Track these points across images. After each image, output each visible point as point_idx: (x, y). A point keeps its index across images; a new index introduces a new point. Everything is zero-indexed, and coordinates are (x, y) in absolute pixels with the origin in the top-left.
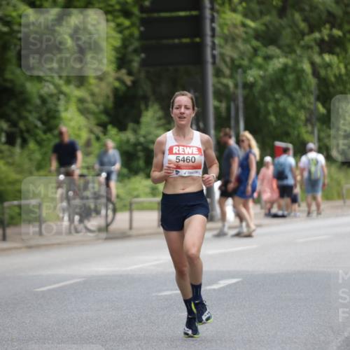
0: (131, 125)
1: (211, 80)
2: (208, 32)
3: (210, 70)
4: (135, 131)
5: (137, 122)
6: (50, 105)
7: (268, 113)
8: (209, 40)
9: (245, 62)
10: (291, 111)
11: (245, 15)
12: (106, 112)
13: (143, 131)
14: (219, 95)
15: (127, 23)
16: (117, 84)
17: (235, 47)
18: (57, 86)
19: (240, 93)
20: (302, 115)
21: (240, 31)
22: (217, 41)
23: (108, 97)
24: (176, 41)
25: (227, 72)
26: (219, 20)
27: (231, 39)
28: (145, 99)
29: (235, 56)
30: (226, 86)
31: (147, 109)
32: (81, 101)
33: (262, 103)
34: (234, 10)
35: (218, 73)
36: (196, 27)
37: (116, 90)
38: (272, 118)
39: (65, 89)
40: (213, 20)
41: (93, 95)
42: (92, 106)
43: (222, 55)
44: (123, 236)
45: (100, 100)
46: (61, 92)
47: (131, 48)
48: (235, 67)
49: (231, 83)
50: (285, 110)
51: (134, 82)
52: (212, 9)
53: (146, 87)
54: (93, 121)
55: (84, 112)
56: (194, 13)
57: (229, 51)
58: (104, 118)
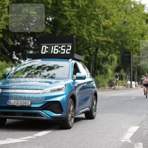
0: (119, 72)
1: (132, 65)
2: (132, 58)
3: (132, 64)
4: (120, 73)
5: (120, 71)
6: (106, 69)
7: (140, 71)
8: (132, 59)
9: (137, 63)
10: (144, 71)
11: (137, 55)
12: (115, 70)
13: (121, 73)
14: (133, 68)
15: (119, 56)
16: (117, 66)
17: (136, 60)
18: (107, 66)
19: (136, 68)
20: (146, 71)
21: (136, 58)
22: (133, 59)
23: (115, 68)
24: (126, 59)
25: (134, 64)
26: (133, 56)
27: (135, 59)
28: (121, 68)
29: (136, 61)
30: (134, 66)
31: (122, 69)
32: (111, 68)
33: (140, 69)
34: (136, 54)
35: (133, 64)
36: (130, 57)
37: (117, 67)
38: (141, 72)
39: (109, 66)
40: (132, 56)
41: (113, 67)
42: (113, 69)
43: (134, 62)
44: (117, 90)
45: (114, 68)
46: (108, 66)
47: (119, 60)
48: (136, 63)
49: (135, 66)
50: (143, 70)
51: (120, 66)
52: (132, 54)
53: (122, 66)
54: (113, 71)
55: (112, 70)
56: (130, 55)
57: (135, 61)
58: (115, 71)
